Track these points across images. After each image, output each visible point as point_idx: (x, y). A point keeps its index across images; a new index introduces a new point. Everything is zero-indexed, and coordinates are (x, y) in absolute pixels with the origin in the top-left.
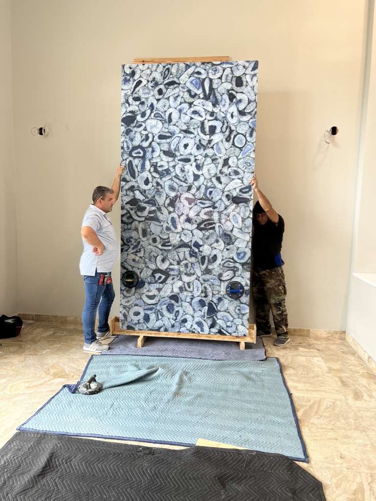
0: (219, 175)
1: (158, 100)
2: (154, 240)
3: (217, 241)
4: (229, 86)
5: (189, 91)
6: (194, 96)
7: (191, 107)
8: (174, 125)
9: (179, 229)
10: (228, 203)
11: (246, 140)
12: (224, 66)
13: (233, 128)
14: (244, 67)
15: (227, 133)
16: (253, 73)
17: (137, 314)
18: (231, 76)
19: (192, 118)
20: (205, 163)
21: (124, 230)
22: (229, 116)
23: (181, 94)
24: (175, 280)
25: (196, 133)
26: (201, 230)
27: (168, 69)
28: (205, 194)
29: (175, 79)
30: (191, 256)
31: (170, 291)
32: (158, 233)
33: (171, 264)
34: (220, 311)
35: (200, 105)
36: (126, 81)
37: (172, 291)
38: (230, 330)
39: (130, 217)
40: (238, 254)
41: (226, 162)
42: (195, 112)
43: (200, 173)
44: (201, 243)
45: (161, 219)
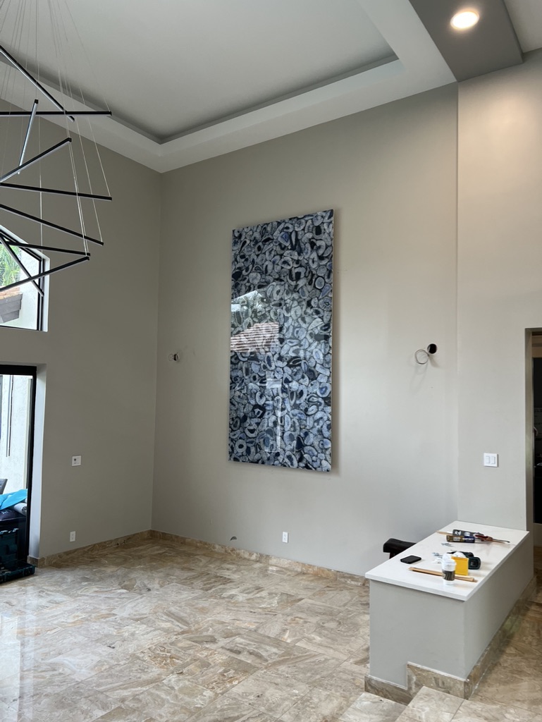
0: (304, 315)
1: (258, 256)
2: (254, 378)
3: (303, 377)
4: (309, 235)
5: (280, 245)
6: (283, 248)
7: (281, 258)
8: (269, 275)
9: (273, 368)
10: (311, 341)
11: (325, 282)
12: (306, 219)
13: (314, 272)
14: (322, 217)
15: (309, 277)
16: (329, 221)
17: (241, 446)
18: (311, 226)
19: (282, 268)
20: (293, 306)
21: (233, 370)
22: (311, 262)
23: (275, 249)
24: (270, 414)
25: (285, 280)
26: (290, 366)
27: (265, 228)
28: (293, 334)
29: (270, 236)
30: (283, 392)
31: (266, 425)
32: (257, 372)
33: (267, 400)
34: (306, 445)
35: (290, 256)
36: (235, 243)
37: (268, 426)
38: (315, 465)
39: (237, 358)
40: (321, 389)
41: (309, 304)
42: (285, 262)
43: (289, 315)
44: (290, 379)
45: (259, 358)
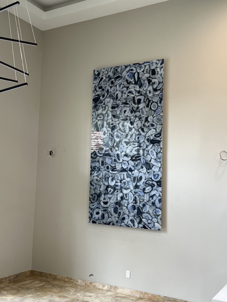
0: (143, 127)
1: (111, 87)
2: (108, 168)
3: (142, 167)
4: (147, 75)
5: (127, 80)
6: (129, 83)
7: (127, 89)
8: (119, 100)
9: (121, 161)
10: (148, 144)
11: (158, 106)
12: (145, 64)
13: (150, 99)
14: (156, 63)
15: (147, 102)
16: (161, 66)
17: (98, 213)
18: (149, 69)
19: (128, 96)
20: (135, 121)
21: (92, 162)
22: (148, 92)
23: (123, 83)
24: (119, 192)
25: (130, 104)
26: (133, 160)
27: (116, 70)
28: (135, 139)
29: (120, 75)
30: (127, 177)
31: (115, 199)
32: (110, 163)
33: (116, 182)
34: (144, 213)
35: (133, 88)
36: (95, 79)
37: (117, 199)
38: (150, 226)
39: (96, 154)
40: (154, 176)
41: (147, 120)
42: (130, 92)
43: (132, 127)
44: (133, 169)
45: (111, 155)
